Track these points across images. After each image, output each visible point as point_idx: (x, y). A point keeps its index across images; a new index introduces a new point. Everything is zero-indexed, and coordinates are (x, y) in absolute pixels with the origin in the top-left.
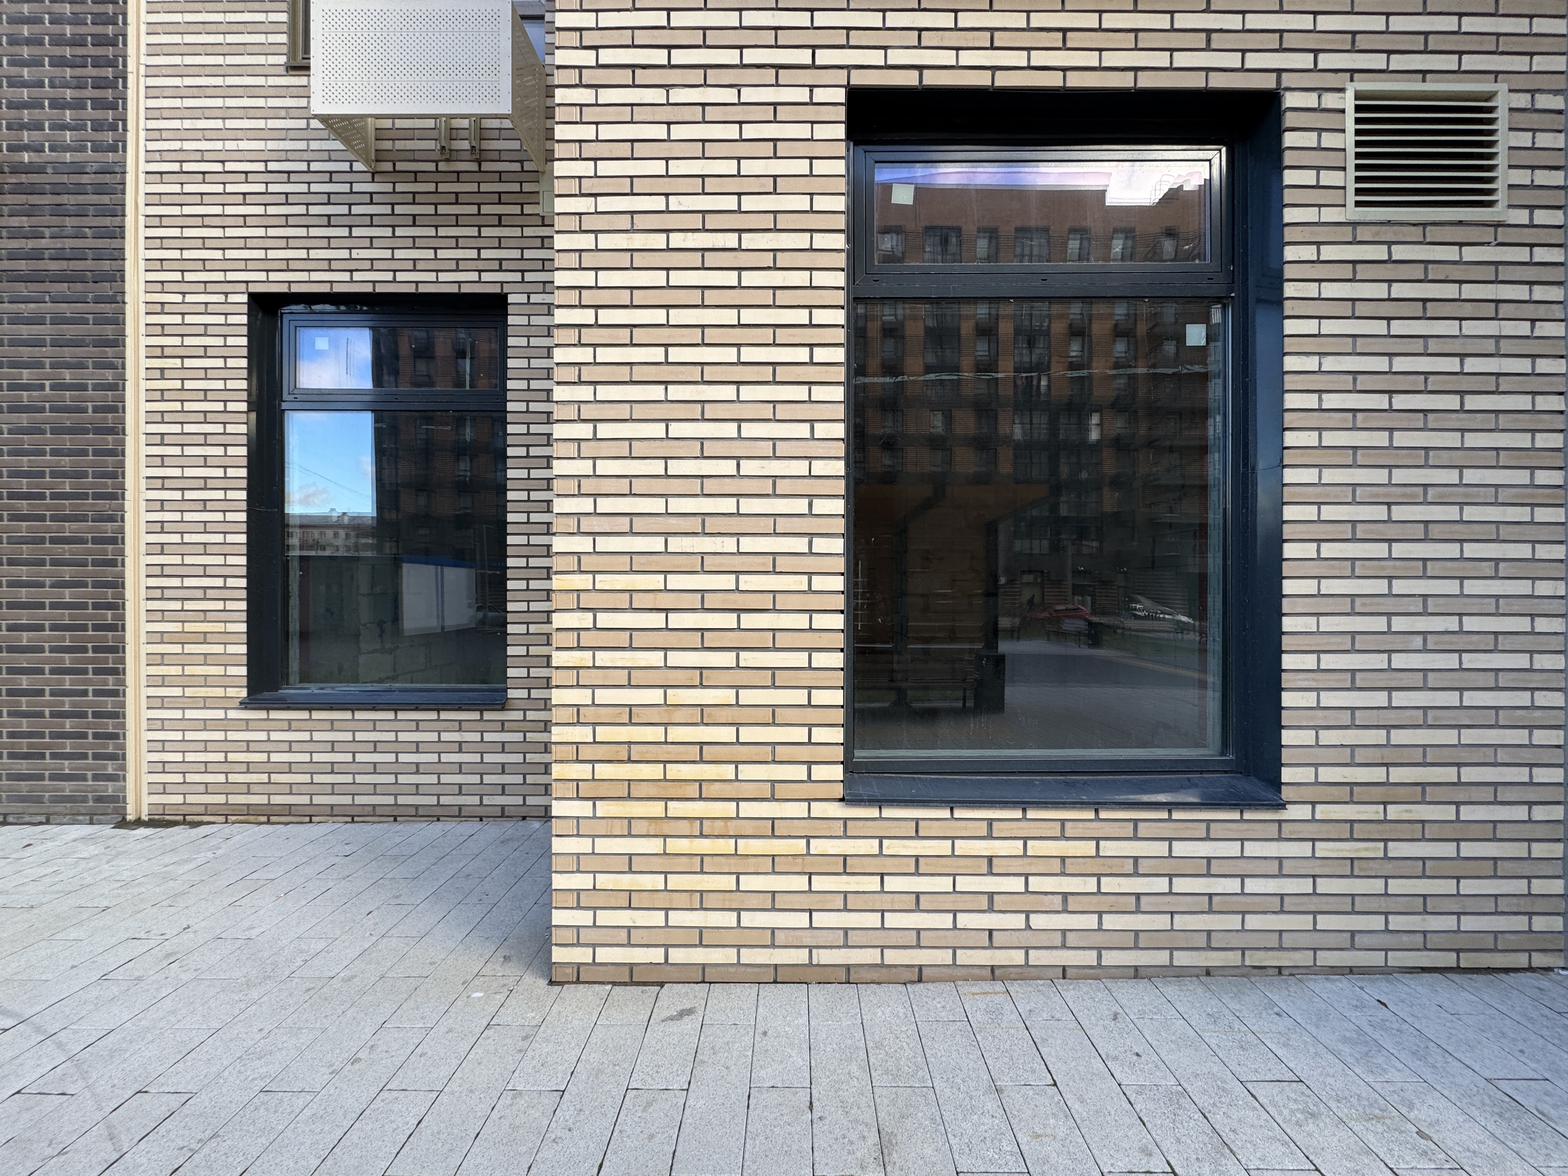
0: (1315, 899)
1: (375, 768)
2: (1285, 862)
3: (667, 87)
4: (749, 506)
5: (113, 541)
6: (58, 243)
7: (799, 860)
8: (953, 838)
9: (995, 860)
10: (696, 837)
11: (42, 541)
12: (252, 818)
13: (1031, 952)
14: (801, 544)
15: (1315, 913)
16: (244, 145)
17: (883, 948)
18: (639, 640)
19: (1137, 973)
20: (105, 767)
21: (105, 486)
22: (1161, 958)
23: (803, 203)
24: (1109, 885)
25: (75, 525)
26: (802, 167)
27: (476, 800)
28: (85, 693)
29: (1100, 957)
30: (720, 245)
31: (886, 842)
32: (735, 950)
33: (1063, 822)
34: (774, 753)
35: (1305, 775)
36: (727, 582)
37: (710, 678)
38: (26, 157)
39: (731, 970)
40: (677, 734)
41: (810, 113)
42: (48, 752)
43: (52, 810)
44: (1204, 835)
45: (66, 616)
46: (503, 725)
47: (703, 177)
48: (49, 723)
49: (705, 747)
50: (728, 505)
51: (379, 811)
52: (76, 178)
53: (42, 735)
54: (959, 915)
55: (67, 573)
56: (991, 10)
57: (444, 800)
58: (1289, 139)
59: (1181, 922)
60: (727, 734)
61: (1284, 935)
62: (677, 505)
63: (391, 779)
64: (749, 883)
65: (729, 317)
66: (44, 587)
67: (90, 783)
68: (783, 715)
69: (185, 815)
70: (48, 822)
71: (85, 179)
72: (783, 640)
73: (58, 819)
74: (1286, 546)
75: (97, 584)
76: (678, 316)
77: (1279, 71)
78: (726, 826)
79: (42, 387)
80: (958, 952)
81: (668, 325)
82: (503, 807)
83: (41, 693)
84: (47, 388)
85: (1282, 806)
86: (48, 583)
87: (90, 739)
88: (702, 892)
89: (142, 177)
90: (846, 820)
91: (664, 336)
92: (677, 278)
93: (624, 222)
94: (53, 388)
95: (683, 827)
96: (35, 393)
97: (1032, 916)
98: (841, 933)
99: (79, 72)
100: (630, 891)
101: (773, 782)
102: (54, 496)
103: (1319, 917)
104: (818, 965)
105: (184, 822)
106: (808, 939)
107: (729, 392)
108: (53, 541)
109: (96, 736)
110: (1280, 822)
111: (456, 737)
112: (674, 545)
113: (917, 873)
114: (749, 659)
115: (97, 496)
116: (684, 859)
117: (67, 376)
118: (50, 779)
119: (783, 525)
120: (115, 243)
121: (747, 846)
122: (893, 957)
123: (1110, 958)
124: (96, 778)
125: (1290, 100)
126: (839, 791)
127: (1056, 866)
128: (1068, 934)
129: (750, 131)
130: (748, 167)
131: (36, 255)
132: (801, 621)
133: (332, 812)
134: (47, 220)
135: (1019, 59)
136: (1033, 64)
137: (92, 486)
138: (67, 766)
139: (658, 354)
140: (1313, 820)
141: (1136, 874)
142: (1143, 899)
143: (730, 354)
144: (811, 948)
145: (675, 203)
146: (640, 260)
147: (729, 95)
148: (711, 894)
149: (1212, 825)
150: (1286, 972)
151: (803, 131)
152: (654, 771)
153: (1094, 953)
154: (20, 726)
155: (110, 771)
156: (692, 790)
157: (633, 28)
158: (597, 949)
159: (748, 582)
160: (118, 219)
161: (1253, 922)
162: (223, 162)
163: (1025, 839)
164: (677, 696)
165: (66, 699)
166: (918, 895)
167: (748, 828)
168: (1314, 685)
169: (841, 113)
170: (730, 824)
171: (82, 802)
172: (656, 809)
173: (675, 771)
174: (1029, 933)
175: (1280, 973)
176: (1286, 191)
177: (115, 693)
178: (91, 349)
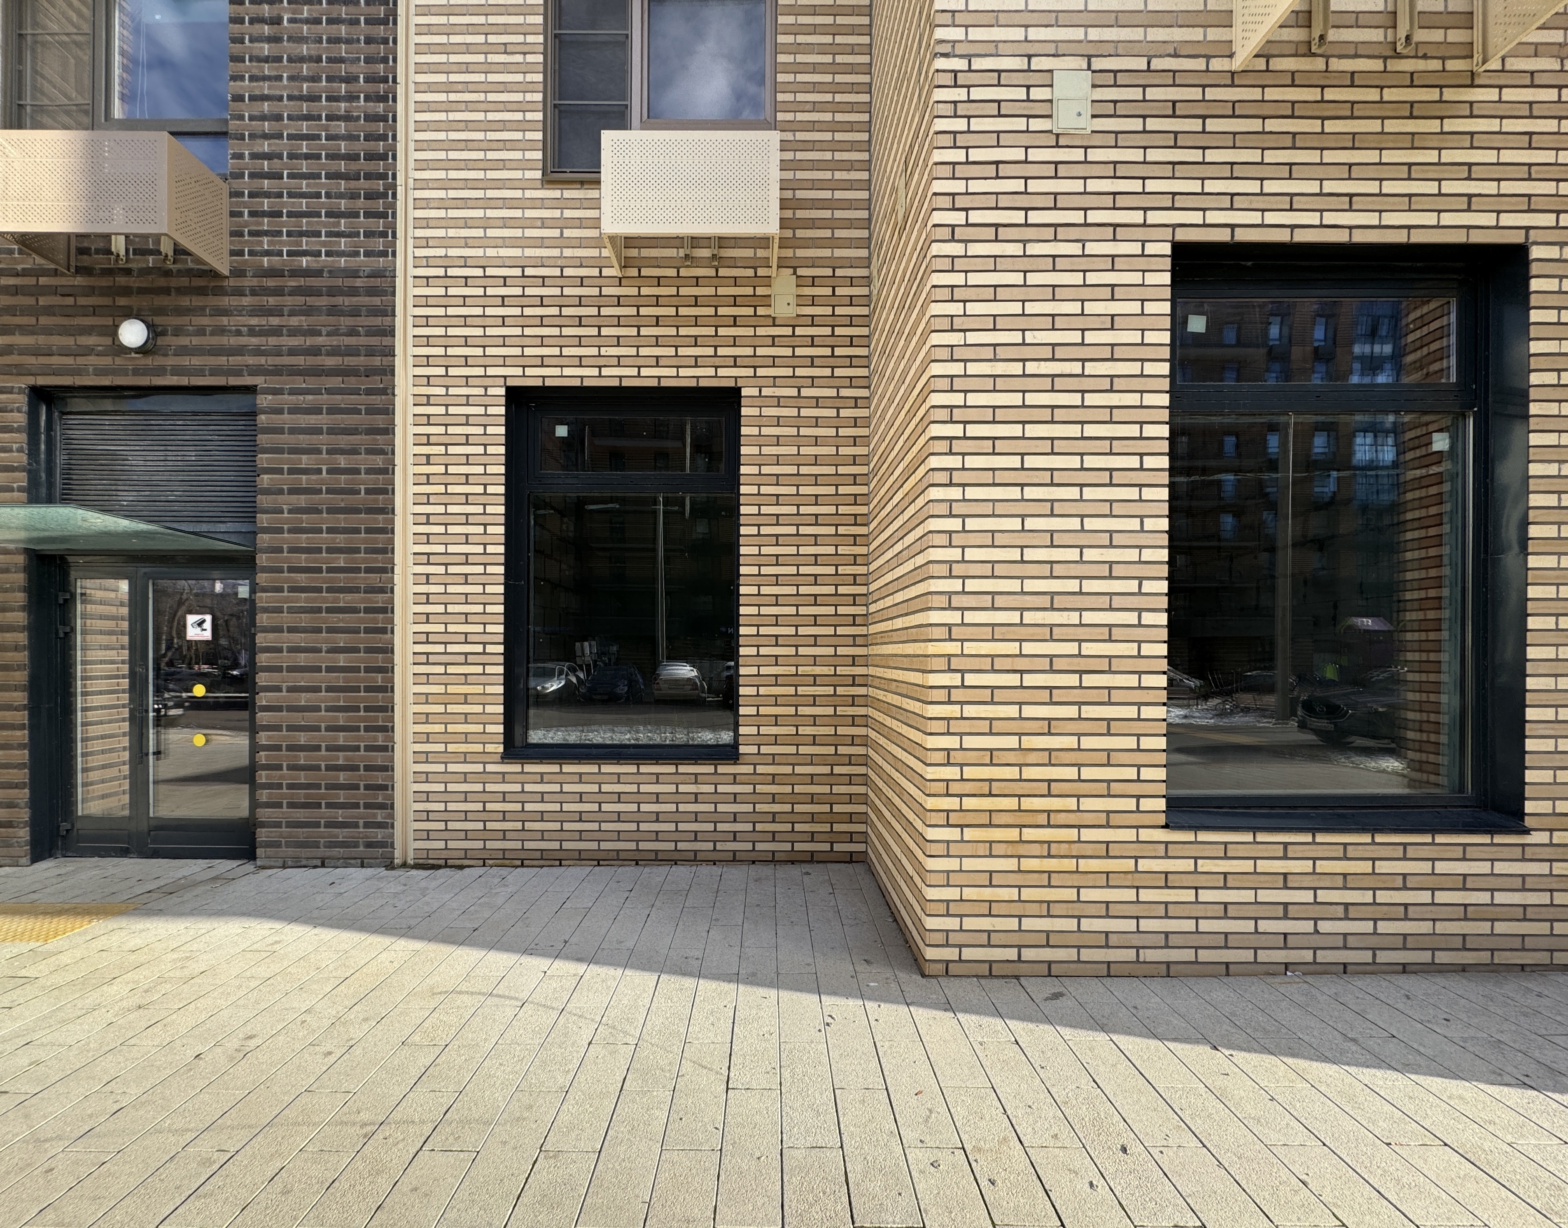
0: (1552, 909)
1: (619, 817)
2: (1527, 878)
3: (1024, 242)
4: (1090, 586)
5: (384, 610)
6: (335, 341)
7: (1130, 876)
8: (1255, 859)
9: (1289, 877)
10: (1044, 857)
11: (319, 610)
12: (507, 862)
13: (1318, 952)
14: (1132, 618)
15: (1552, 921)
16: (503, 252)
17: (1197, 948)
18: (999, 695)
19: (1405, 969)
20: (375, 816)
21: (376, 560)
22: (1425, 957)
23: (1136, 337)
24: (1383, 897)
25: (349, 597)
26: (1135, 308)
27: (710, 846)
28: (357, 749)
29: (1374, 956)
30: (1068, 372)
31: (1200, 862)
32: (1076, 950)
33: (1345, 845)
34: (1109, 788)
35: (1544, 807)
36: (1071, 648)
37: (1056, 727)
38: (304, 261)
39: (1072, 966)
40: (1030, 773)
41: (1142, 263)
42: (323, 802)
43: (328, 854)
44: (1461, 856)
45: (339, 679)
46: (735, 778)
47: (1053, 316)
48: (324, 777)
49: (1052, 784)
50: (1072, 585)
51: (622, 855)
52: (349, 282)
53: (318, 787)
54: (1259, 922)
55: (342, 640)
56: (1290, 178)
57: (681, 846)
58: (1535, 284)
59: (1440, 927)
60: (1070, 773)
61: (1526, 938)
62: (1031, 585)
63: (633, 827)
64: (1087, 895)
65: (1074, 431)
66: (321, 652)
67: (361, 830)
68: (1116, 758)
69: (446, 859)
70: (323, 865)
71: (359, 282)
72: (1116, 696)
73: (333, 863)
74: (1530, 619)
75: (368, 650)
76: (1032, 430)
77: (1528, 229)
78: (1070, 848)
79: (320, 472)
80: (1259, 951)
81: (1023, 438)
82: (734, 852)
83: (318, 748)
84: (324, 472)
85: (1527, 831)
86: (324, 649)
87: (362, 790)
88: (1049, 902)
89: (410, 281)
90: (1167, 843)
91: (1022, 446)
92: (1031, 398)
93: (988, 353)
94: (329, 472)
95: (1036, 849)
96: (314, 477)
97: (1319, 922)
98: (1163, 936)
99: (353, 184)
100: (990, 902)
101: (1108, 812)
102: (330, 570)
103: (1555, 924)
104: (1145, 962)
105: (446, 866)
106: (1136, 940)
107: (1074, 493)
108: (329, 610)
109: (367, 787)
110: (1523, 846)
111: (692, 788)
112: (1029, 618)
113: (1225, 887)
114: (1089, 711)
115: (368, 570)
116: (1036, 875)
117: (342, 461)
118: (326, 827)
119: (1117, 602)
120: (386, 341)
121: (1085, 865)
122: (1205, 955)
123: (1383, 957)
124: (367, 825)
125: (1536, 252)
126: (1162, 819)
127: (1339, 882)
128: (1349, 937)
129: (1092, 278)
130: (1090, 308)
131: (315, 351)
132: (1132, 680)
133: (580, 857)
134: (323, 319)
135: (1313, 218)
136: (1324, 223)
137: (364, 560)
138: (340, 815)
139: (1015, 461)
140: (1551, 844)
141: (1405, 888)
142: (1410, 908)
143: (1075, 462)
144: (1138, 948)
145: (1030, 337)
146: (1001, 384)
147: (1075, 248)
148: (1056, 905)
149: (1468, 848)
150: (1528, 969)
151: (1136, 278)
152: (1011, 803)
153: (1370, 953)
154: (299, 778)
155: (379, 819)
156: (1042, 819)
157: (997, 194)
158: (963, 949)
159: (1089, 649)
160: (389, 318)
161: (1501, 928)
162: (484, 267)
163: (1314, 859)
164: (1029, 742)
165: (341, 754)
166: (1226, 904)
167: (1089, 850)
168: (1552, 733)
169: (1167, 263)
170: (1073, 846)
171: (355, 847)
172: (1013, 834)
173: (1028, 803)
174: (1317, 936)
175: (1523, 970)
176: (1532, 327)
177: (385, 749)
178: (364, 437)
